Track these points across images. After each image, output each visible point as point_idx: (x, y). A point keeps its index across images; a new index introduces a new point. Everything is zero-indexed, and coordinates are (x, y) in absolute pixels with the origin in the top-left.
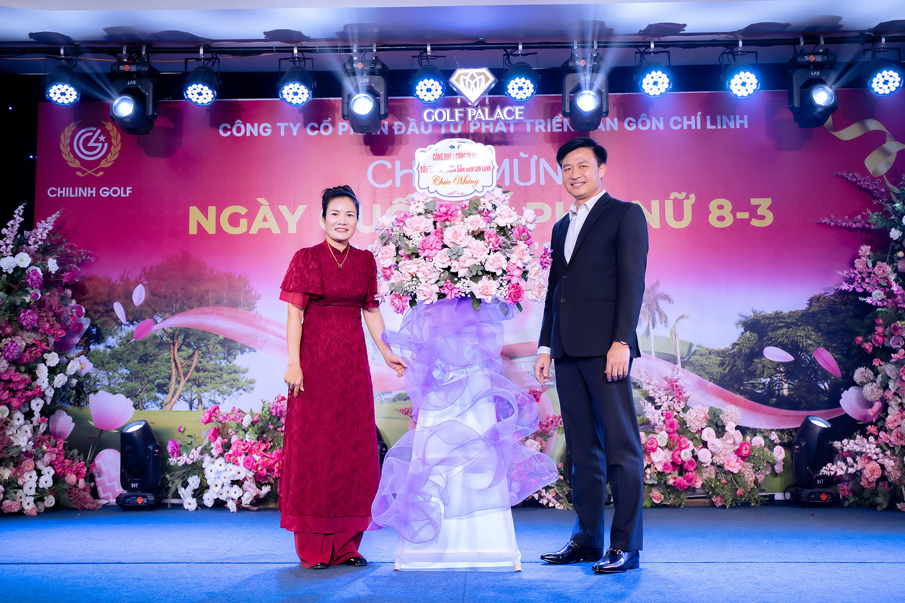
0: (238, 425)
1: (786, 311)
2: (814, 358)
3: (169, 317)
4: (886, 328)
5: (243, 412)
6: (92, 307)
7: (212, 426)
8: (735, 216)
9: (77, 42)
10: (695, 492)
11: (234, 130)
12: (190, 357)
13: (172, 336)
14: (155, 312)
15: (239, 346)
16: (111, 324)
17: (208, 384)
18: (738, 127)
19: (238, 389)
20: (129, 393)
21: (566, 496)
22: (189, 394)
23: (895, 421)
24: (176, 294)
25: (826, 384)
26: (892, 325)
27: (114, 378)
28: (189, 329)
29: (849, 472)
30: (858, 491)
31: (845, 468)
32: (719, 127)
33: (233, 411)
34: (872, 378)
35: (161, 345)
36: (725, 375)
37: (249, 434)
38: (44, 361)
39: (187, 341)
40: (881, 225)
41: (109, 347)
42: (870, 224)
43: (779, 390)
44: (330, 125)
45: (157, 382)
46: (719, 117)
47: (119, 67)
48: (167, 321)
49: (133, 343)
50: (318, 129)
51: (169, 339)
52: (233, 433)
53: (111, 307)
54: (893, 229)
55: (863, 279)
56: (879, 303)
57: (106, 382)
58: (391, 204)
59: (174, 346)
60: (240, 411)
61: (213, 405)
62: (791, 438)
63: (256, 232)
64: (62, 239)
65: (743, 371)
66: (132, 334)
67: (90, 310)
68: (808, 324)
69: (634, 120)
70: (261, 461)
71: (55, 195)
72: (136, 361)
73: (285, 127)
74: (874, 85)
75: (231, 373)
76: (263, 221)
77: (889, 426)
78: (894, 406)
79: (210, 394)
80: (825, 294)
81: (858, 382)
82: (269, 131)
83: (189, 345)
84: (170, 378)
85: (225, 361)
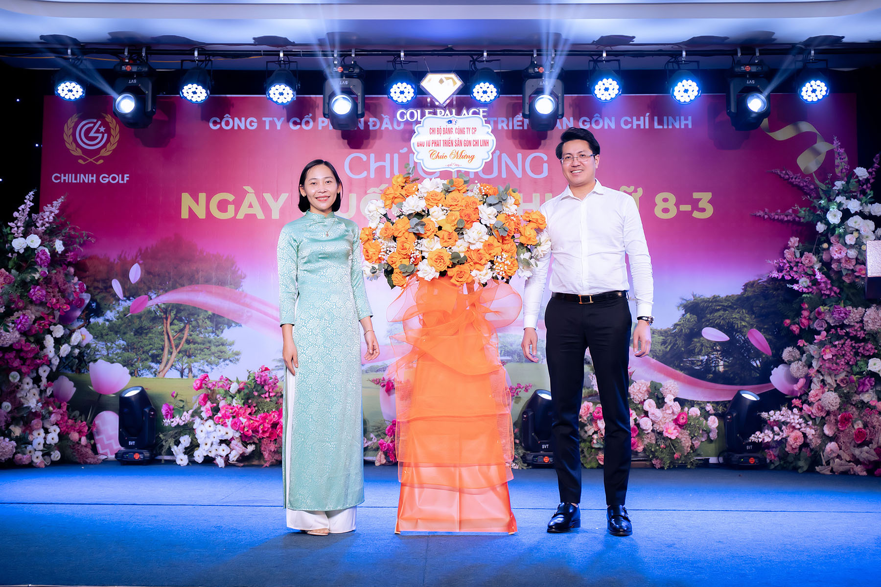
0: (226, 391)
1: (723, 295)
2: (748, 338)
3: (163, 294)
4: (811, 312)
5: (230, 381)
6: (92, 284)
7: (202, 392)
8: (678, 208)
9: (82, 43)
10: (637, 455)
11: (223, 124)
12: (182, 330)
13: (165, 311)
14: (149, 289)
15: (226, 321)
16: (110, 299)
17: (198, 355)
18: (683, 127)
19: (225, 360)
20: (125, 362)
21: (521, 457)
22: (180, 364)
23: (817, 395)
24: (169, 273)
25: (758, 362)
26: (816, 310)
27: (112, 348)
28: (181, 305)
29: (775, 439)
30: (784, 456)
31: (771, 436)
32: (665, 127)
33: (221, 379)
34: (798, 357)
35: (155, 319)
36: (667, 353)
37: (236, 400)
38: (50, 333)
39: (179, 315)
40: (808, 219)
41: (108, 320)
42: (800, 218)
43: (715, 367)
44: (311, 120)
45: (151, 352)
46: (665, 118)
47: (121, 68)
48: (161, 298)
49: (130, 317)
50: (300, 124)
51: (162, 314)
52: (221, 398)
53: (109, 284)
54: (819, 223)
55: (791, 268)
56: (805, 290)
57: (105, 352)
58: (366, 193)
59: (167, 320)
60: (227, 379)
61: (203, 374)
62: (725, 409)
63: (242, 217)
64: (65, 222)
65: (683, 349)
66: (129, 309)
67: (90, 287)
68: (743, 307)
69: (588, 119)
70: (247, 423)
71: (59, 181)
72: (132, 333)
73: (270, 121)
74: (803, 93)
75: (219, 345)
76: (249, 207)
77: (811, 399)
78: (816, 382)
79: (199, 364)
80: (759, 280)
81: (786, 360)
82: (255, 125)
83: (180, 320)
84: (163, 349)
85: (214, 334)
